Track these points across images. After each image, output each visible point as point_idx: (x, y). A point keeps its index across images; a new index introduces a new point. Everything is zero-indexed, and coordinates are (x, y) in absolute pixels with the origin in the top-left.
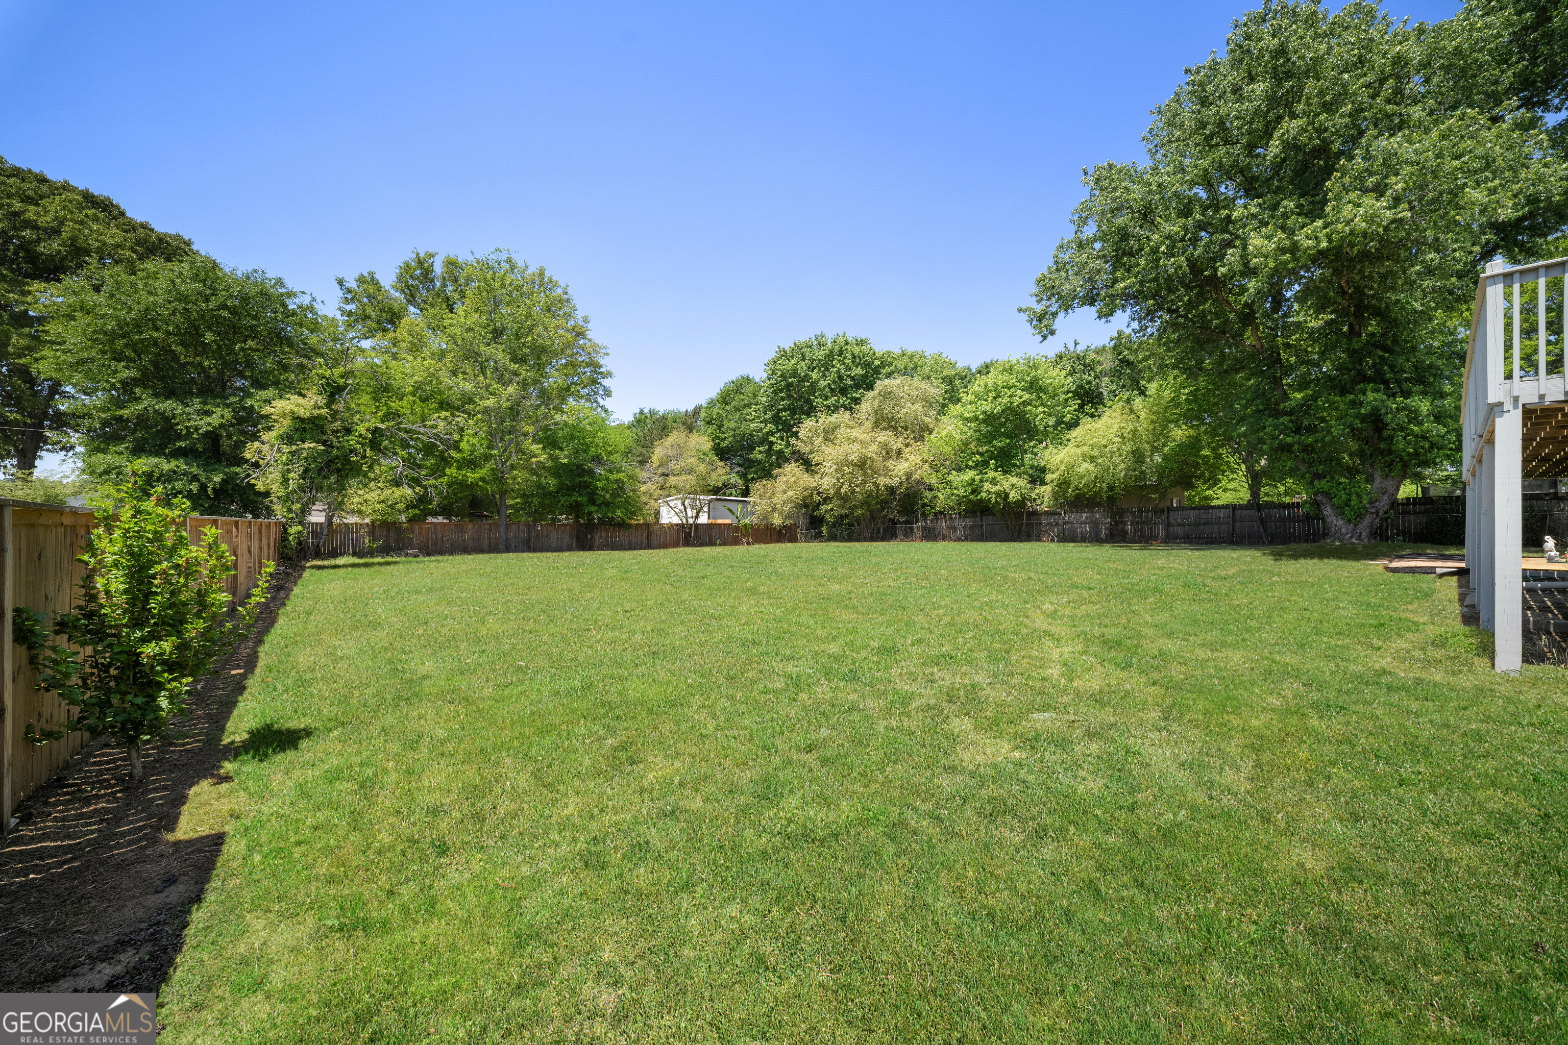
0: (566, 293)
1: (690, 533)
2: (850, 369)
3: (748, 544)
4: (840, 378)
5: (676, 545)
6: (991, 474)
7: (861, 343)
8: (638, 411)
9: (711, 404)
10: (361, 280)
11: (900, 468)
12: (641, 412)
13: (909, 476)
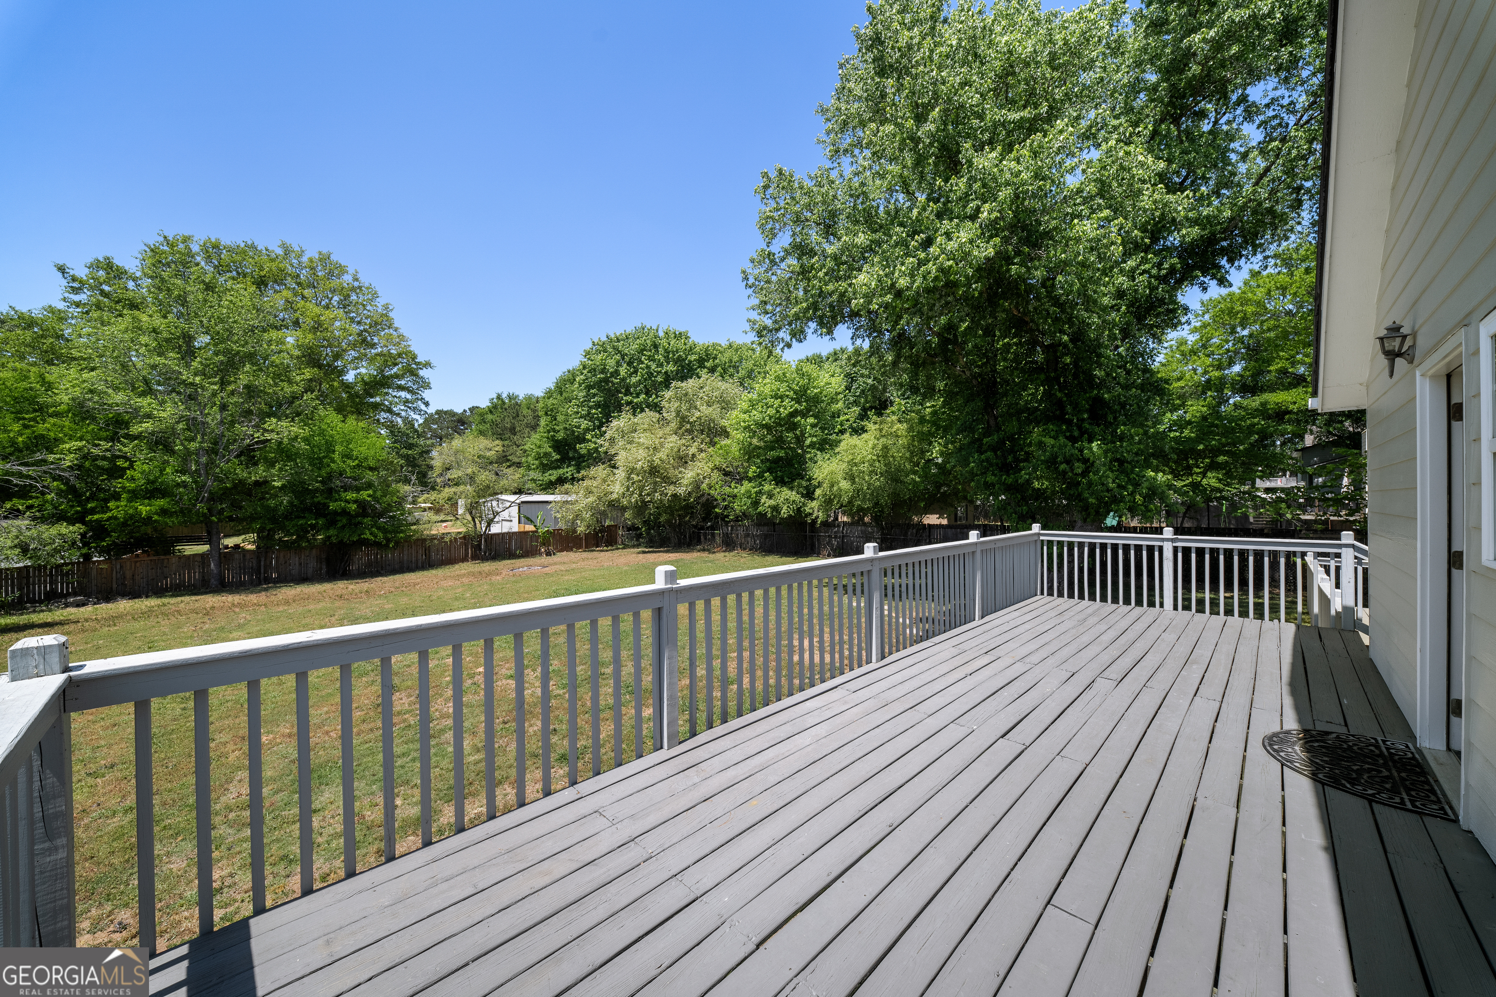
0: (357, 280)
1: (479, 545)
2: (661, 365)
3: (548, 554)
4: (650, 375)
5: (464, 559)
6: (767, 487)
7: (678, 336)
8: (495, 396)
9: (549, 394)
10: (95, 265)
11: (688, 475)
12: (499, 397)
13: (697, 485)
